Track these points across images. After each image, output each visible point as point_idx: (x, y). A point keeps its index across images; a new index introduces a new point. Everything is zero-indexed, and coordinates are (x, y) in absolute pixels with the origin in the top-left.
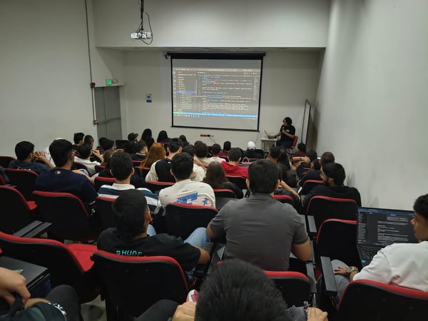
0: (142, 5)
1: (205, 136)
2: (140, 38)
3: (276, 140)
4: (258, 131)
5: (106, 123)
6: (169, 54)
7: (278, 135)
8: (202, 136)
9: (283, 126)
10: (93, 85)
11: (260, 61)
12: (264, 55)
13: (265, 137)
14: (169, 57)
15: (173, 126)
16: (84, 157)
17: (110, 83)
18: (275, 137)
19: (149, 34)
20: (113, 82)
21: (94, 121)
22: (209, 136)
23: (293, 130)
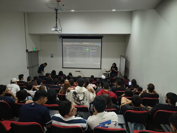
0: (57, 15)
1: (78, 71)
2: (56, 30)
3: (110, 73)
4: (101, 69)
5: (33, 67)
6: (61, 36)
7: (110, 71)
8: (76, 71)
9: (112, 67)
10: (27, 51)
11: (101, 39)
12: (103, 37)
13: (105, 71)
14: (61, 38)
15: (63, 68)
16: (29, 89)
17: (34, 50)
18: (109, 72)
19: (60, 29)
20: (36, 49)
21: (28, 67)
22: (79, 71)
23: (116, 68)
